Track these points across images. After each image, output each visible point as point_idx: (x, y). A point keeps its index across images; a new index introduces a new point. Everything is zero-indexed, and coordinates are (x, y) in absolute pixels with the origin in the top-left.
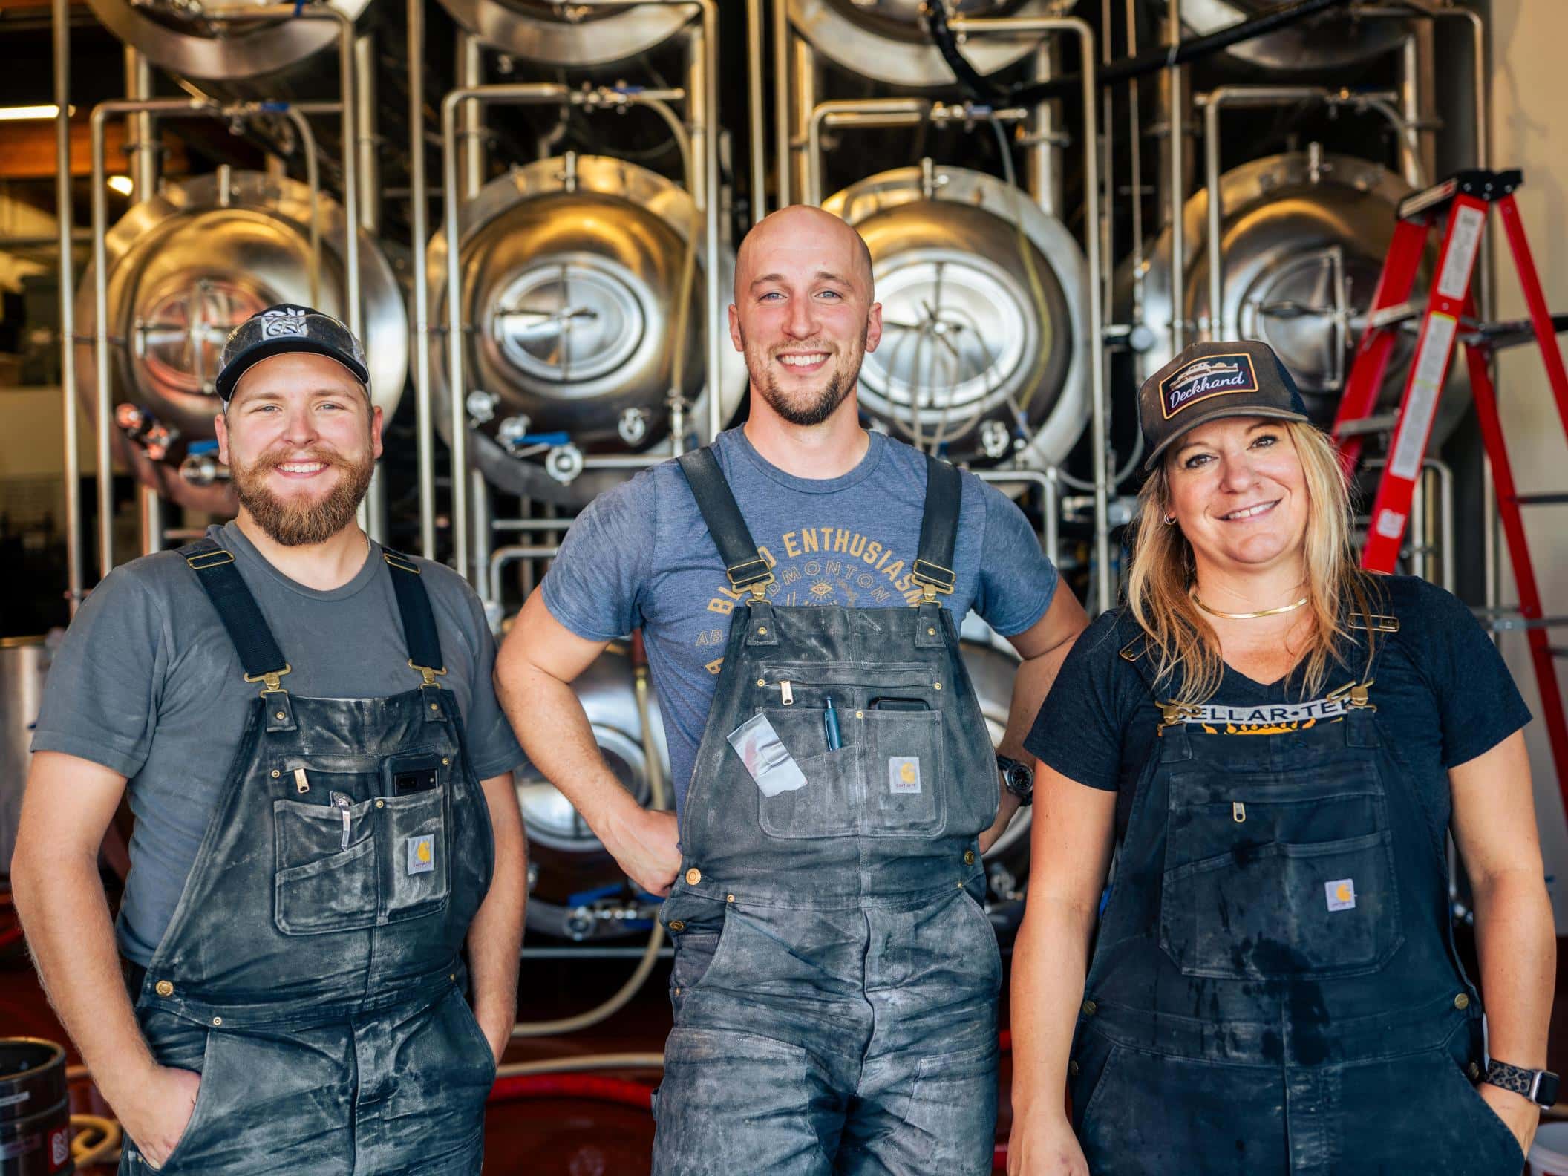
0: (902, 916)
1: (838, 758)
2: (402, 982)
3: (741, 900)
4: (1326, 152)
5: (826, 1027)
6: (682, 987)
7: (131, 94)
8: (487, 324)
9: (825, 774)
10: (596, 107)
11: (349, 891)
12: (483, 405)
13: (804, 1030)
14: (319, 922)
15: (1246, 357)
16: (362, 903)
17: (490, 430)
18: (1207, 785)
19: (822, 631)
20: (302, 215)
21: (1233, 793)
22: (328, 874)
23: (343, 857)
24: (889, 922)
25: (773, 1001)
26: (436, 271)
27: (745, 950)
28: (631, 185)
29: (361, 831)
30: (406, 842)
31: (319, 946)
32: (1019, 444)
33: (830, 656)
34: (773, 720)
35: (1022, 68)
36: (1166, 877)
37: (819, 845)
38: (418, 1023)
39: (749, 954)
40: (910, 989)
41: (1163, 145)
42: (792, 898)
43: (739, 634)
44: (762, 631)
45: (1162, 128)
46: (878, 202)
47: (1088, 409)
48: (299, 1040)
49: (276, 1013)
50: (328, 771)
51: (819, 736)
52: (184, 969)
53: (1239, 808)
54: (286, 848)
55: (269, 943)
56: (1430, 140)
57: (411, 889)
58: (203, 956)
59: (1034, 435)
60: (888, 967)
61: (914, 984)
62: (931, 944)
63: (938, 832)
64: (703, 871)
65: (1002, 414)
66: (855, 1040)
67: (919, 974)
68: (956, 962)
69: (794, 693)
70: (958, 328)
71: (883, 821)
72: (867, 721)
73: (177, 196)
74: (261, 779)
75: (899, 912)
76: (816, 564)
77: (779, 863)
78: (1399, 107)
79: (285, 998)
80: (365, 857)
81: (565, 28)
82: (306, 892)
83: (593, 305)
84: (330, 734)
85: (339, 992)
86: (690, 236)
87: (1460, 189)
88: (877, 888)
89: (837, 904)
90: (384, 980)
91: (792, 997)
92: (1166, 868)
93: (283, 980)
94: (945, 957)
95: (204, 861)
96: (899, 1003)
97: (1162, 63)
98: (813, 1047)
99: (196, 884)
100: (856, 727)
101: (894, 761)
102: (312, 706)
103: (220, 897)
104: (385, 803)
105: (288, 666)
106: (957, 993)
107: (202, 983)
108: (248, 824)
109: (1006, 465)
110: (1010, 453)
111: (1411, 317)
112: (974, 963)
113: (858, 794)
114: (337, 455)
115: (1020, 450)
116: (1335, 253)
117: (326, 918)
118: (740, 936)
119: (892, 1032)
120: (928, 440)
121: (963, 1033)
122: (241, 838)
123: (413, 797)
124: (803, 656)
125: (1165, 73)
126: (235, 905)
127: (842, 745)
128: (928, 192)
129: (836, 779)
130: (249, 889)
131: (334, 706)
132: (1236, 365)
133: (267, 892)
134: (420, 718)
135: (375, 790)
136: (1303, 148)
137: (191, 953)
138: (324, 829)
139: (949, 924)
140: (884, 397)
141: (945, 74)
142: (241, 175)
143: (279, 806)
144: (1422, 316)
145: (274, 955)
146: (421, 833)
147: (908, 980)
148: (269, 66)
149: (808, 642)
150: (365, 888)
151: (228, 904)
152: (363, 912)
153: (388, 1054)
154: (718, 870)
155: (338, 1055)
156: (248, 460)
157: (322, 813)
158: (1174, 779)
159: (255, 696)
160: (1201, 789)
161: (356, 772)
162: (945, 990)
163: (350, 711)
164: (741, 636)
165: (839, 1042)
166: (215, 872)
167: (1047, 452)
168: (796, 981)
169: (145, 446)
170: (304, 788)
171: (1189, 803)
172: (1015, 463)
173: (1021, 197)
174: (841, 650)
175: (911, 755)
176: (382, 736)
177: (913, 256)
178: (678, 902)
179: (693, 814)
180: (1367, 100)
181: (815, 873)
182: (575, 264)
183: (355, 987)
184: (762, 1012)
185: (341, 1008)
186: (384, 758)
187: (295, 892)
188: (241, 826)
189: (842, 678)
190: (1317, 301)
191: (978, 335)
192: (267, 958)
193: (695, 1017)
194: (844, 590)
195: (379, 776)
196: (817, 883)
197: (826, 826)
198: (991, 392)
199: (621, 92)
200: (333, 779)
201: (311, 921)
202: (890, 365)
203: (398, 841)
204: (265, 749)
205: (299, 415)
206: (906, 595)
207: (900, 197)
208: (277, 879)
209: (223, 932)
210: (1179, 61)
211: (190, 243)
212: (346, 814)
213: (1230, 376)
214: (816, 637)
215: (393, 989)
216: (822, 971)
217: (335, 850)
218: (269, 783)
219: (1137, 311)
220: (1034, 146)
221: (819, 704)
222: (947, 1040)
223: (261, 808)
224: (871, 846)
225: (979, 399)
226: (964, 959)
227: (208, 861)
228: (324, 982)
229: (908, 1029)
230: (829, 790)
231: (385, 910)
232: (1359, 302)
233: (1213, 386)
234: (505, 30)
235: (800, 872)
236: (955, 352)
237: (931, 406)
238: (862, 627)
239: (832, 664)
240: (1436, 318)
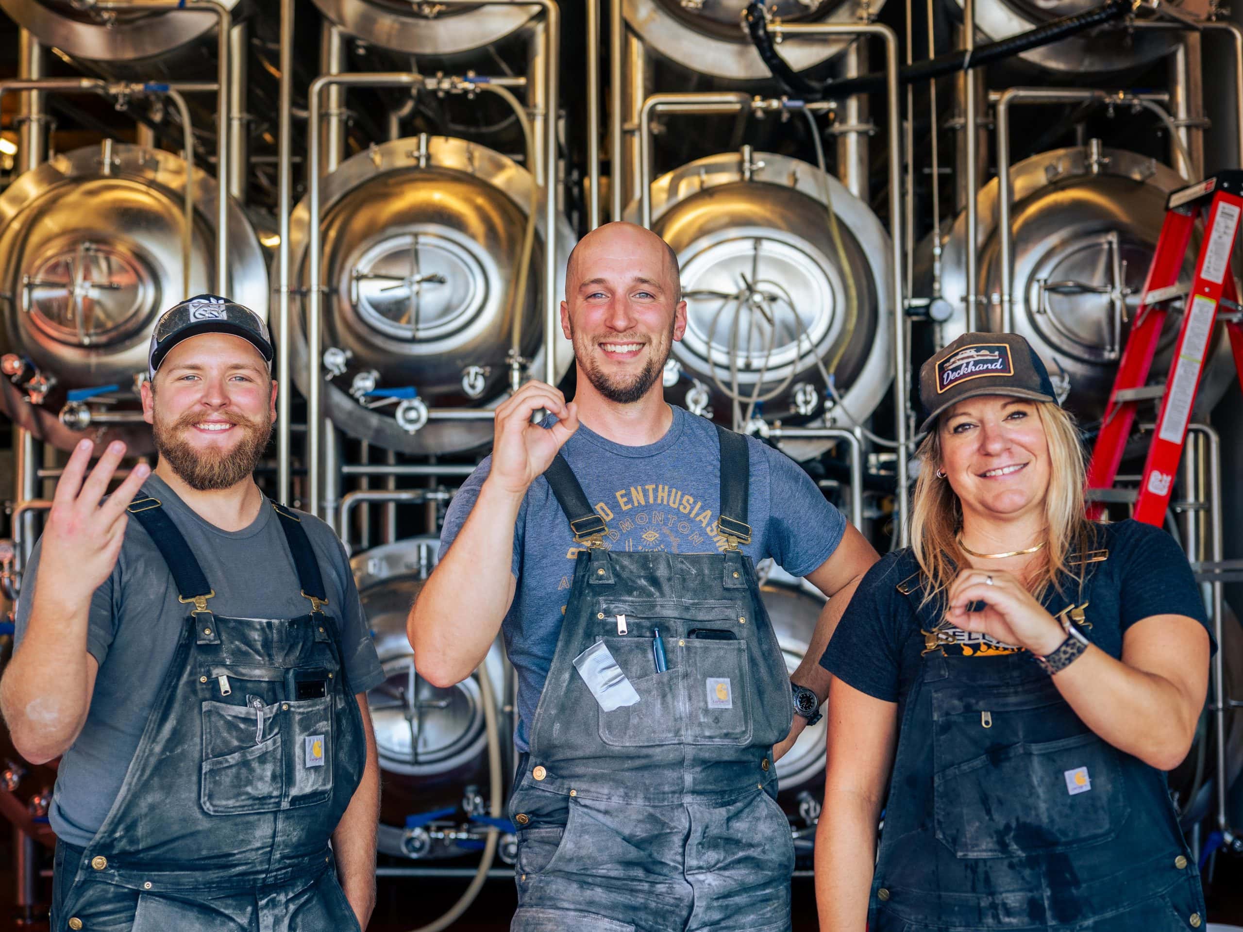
0: (717, 811)
1: (665, 679)
2: (295, 861)
3: (582, 795)
4: (1106, 146)
5: (653, 905)
6: (527, 874)
7: (24, 74)
8: (343, 287)
9: (655, 692)
10: (447, 93)
11: (261, 779)
12: (337, 360)
13: (634, 909)
14: (237, 804)
15: (1005, 347)
16: (271, 789)
17: (344, 383)
18: (960, 699)
19: (651, 573)
20: (174, 183)
21: (981, 703)
22: (245, 763)
23: (258, 749)
24: (707, 816)
25: (609, 883)
26: (298, 236)
27: (587, 837)
28: (477, 163)
29: (271, 730)
30: (305, 740)
31: (236, 825)
32: (828, 404)
33: (657, 594)
34: (610, 647)
35: (834, 65)
36: (936, 779)
37: (650, 751)
38: (306, 897)
39: (591, 840)
40: (722, 872)
41: (960, 136)
42: (626, 794)
43: (582, 574)
44: (601, 572)
45: (958, 121)
46: (702, 182)
47: (892, 373)
48: (213, 906)
49: (197, 881)
50: (245, 678)
51: (649, 661)
52: (124, 842)
53: (986, 717)
54: (211, 741)
55: (195, 821)
56: (1199, 136)
57: (307, 779)
58: (140, 831)
59: (841, 397)
60: (704, 854)
61: (725, 868)
62: (740, 835)
63: (746, 741)
64: (548, 769)
65: (812, 377)
66: (677, 915)
67: (729, 860)
68: (759, 849)
69: (628, 624)
70: (773, 299)
71: (703, 730)
72: (688, 648)
73: (63, 165)
74: (192, 683)
75: (714, 808)
76: (645, 515)
77: (616, 765)
78: (1170, 108)
79: (204, 868)
80: (275, 750)
81: (422, 22)
82: (227, 779)
83: (441, 272)
84: (247, 648)
85: (249, 866)
86: (529, 209)
87: (1219, 186)
88: (697, 788)
89: (664, 800)
90: (283, 857)
91: (624, 879)
92: (935, 771)
93: (204, 853)
94: (751, 845)
95: (144, 752)
96: (714, 883)
97: (960, 66)
98: (643, 923)
99: (137, 770)
100: (679, 653)
101: (710, 681)
102: (232, 624)
103: (156, 781)
104: (290, 706)
105: (212, 592)
106: (760, 876)
107: (138, 852)
108: (180, 721)
109: (817, 424)
110: (819, 412)
111: (1178, 298)
112: (773, 851)
113: (682, 709)
114: (243, 417)
115: (830, 410)
116: (1113, 237)
117: (242, 801)
118: (582, 825)
119: (708, 908)
120: (745, 400)
121: (765, 910)
122: (175, 732)
123: (309, 702)
124: (635, 593)
125: (961, 73)
126: (168, 789)
127: (668, 668)
128: (747, 175)
129: (664, 696)
130: (180, 776)
131: (250, 625)
132: (997, 353)
133: (194, 778)
134: (311, 638)
135: (281, 695)
136: (1087, 143)
137: (131, 828)
138: (242, 726)
139: (754, 818)
140: (705, 359)
141: (763, 71)
142: (121, 147)
143: (206, 706)
144: (1186, 297)
145: (198, 832)
146: (315, 733)
147: (720, 865)
148: (151, 50)
149: (639, 582)
150: (274, 777)
151: (162, 787)
152: (271, 797)
153: (283, 921)
154: (562, 768)
155: (244, 921)
156: (170, 418)
157: (241, 713)
158: (935, 695)
159: (187, 614)
160: (956, 702)
161: (267, 679)
162: (749, 874)
163: (263, 629)
164: (583, 576)
165: (665, 919)
166: (153, 761)
167: (852, 411)
168: (628, 864)
169: (25, 392)
170: (226, 692)
171: (947, 714)
172: (824, 421)
173: (831, 180)
174: (666, 588)
175: (723, 676)
176: (285, 652)
177: (734, 233)
178: (527, 795)
179: (541, 727)
180: (1140, 102)
181: (646, 774)
182: (425, 234)
183: (261, 863)
184: (599, 894)
185: (249, 880)
186: (287, 670)
187: (217, 778)
188: (175, 722)
189: (669, 613)
190: (1097, 280)
191: (791, 305)
192: (193, 834)
193: (540, 898)
194: (668, 536)
195: (284, 684)
196: (647, 782)
197: (656, 736)
198: (802, 357)
199: (471, 81)
200: (249, 685)
201: (231, 803)
202: (711, 330)
203: (299, 738)
204: (196, 659)
205: (216, 382)
206: (715, 539)
207: (722, 178)
208: (204, 767)
209: (157, 811)
210: (972, 64)
211: (75, 206)
212: (260, 714)
213: (992, 362)
214: (645, 578)
215: (289, 866)
216: (650, 855)
217: (251, 744)
218: (199, 686)
219: (936, 286)
220: (844, 134)
221: (648, 634)
222: (752, 917)
223: (191, 709)
224: (694, 752)
225: (792, 362)
226: (767, 847)
227: (147, 751)
228: (237, 856)
229: (721, 906)
230: (658, 706)
231: (288, 796)
232: (1133, 281)
233: (977, 369)
234: (366, 22)
235: (634, 773)
236: (770, 321)
237: (748, 368)
238: (682, 570)
239: (659, 601)
240: (1198, 300)
